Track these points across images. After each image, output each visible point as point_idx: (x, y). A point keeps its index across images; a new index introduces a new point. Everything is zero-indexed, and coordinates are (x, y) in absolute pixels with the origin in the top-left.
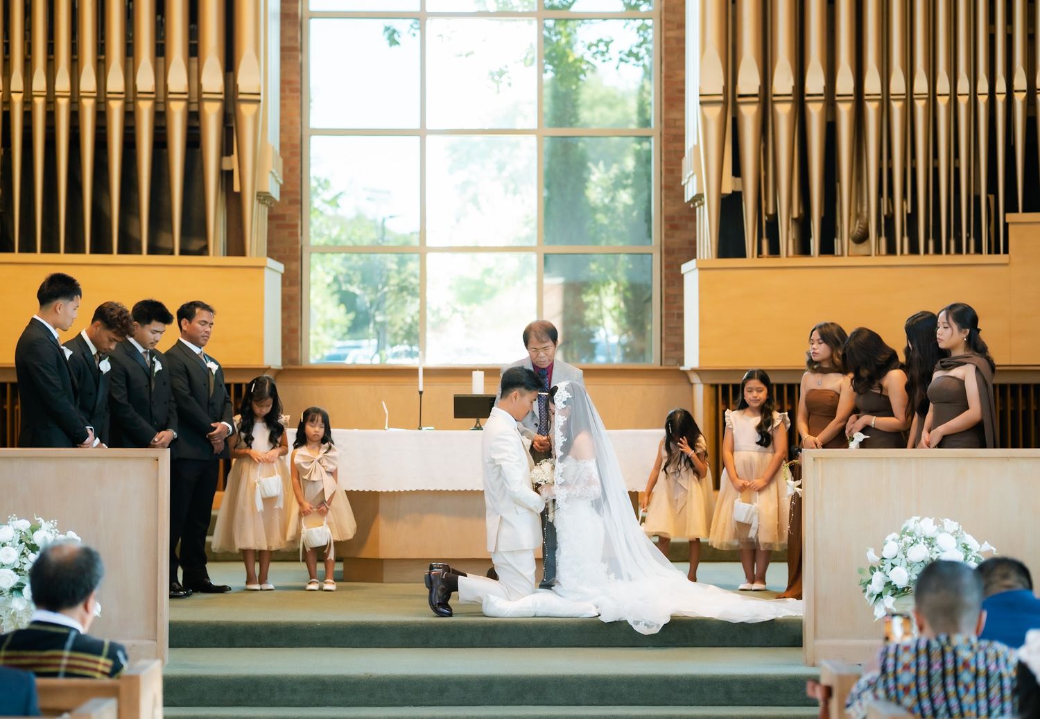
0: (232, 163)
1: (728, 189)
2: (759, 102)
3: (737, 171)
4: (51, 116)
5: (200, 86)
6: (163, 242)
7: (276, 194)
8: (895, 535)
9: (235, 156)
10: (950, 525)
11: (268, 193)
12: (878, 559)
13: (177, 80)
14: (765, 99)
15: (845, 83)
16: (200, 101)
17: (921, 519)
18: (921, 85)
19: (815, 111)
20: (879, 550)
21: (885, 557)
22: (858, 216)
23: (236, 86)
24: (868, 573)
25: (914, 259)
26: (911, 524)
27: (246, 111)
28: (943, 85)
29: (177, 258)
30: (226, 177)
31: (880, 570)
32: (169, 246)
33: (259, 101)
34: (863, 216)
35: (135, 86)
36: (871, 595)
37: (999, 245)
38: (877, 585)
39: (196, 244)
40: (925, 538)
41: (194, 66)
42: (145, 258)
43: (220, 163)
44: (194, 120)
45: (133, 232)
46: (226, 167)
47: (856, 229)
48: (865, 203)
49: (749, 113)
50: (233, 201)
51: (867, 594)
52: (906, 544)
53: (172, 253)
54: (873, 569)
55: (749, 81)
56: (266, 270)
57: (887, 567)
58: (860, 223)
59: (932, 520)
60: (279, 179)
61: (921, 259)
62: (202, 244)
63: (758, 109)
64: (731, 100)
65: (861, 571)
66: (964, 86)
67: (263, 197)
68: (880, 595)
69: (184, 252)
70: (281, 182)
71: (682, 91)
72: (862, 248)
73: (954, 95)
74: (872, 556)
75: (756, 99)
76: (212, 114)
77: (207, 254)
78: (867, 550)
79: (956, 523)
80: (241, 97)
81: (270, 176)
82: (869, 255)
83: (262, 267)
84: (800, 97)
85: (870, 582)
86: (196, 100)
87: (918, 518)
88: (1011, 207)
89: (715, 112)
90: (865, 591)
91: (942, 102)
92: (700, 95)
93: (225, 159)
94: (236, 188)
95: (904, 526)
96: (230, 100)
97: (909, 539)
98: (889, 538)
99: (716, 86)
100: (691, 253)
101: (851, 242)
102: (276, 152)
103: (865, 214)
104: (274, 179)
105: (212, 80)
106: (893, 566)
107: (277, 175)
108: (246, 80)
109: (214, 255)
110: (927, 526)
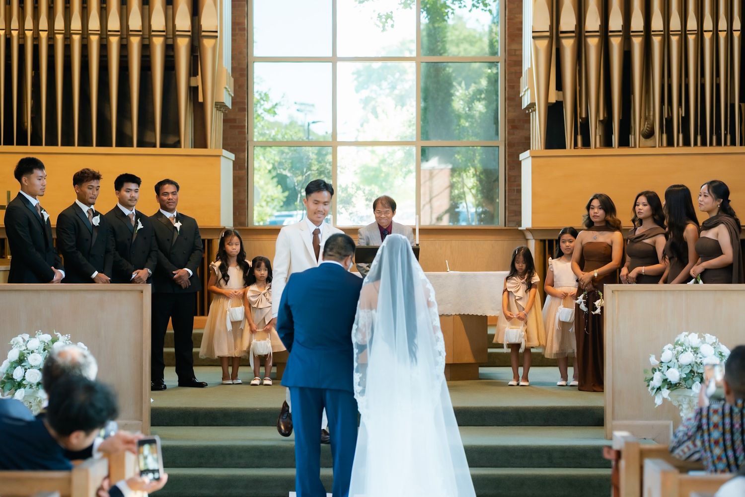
0: (197, 81)
1: (553, 99)
2: (575, 36)
3: (560, 86)
4: (68, 48)
5: (174, 26)
6: (148, 138)
7: (229, 104)
8: (670, 346)
9: (199, 77)
10: (710, 338)
11: (223, 103)
12: (658, 362)
13: (158, 21)
14: (580, 34)
15: (637, 23)
16: (175, 36)
17: (689, 334)
18: (692, 24)
19: (616, 43)
20: (658, 357)
21: (663, 361)
22: (646, 119)
23: (200, 26)
24: (651, 372)
25: (686, 150)
26: (682, 337)
27: (208, 43)
28: (708, 24)
29: (158, 150)
30: (193, 91)
31: (660, 370)
32: (153, 141)
33: (217, 37)
34: (650, 119)
35: (128, 26)
36: (653, 389)
38: (657, 380)
39: (172, 140)
40: (692, 348)
41: (170, 12)
42: (135, 149)
43: (188, 81)
44: (170, 50)
45: (128, 131)
46: (193, 84)
47: (646, 127)
48: (652, 109)
49: (568, 45)
50: (198, 109)
51: (650, 388)
52: (678, 352)
53: (154, 146)
54: (654, 370)
55: (568, 22)
56: (222, 158)
57: (664, 368)
58: (648, 124)
59: (696, 335)
60: (231, 93)
61: (692, 149)
62: (176, 139)
63: (575, 41)
64: (555, 35)
65: (645, 371)
66: (723, 24)
67: (220, 106)
68: (659, 389)
69: (163, 145)
70: (233, 95)
71: (521, 29)
72: (649, 142)
73: (716, 31)
74: (653, 360)
75: (573, 35)
76: (183, 44)
77: (180, 147)
78: (651, 356)
79: (714, 337)
80: (203, 34)
81: (224, 90)
82: (655, 147)
83: (219, 156)
84: (605, 33)
85: (652, 379)
86: (171, 36)
87: (687, 333)
89: (544, 44)
90: (648, 385)
91: (707, 36)
92: (533, 32)
93: (192, 78)
94: (201, 100)
95: (677, 339)
96: (196, 35)
97: (680, 348)
98: (666, 347)
99: (545, 25)
100: (526, 146)
101: (641, 136)
102: (229, 73)
103: (652, 117)
104: (227, 93)
105: (183, 22)
106: (669, 367)
107: (229, 90)
108: (207, 22)
109: (184, 147)
110: (693, 339)
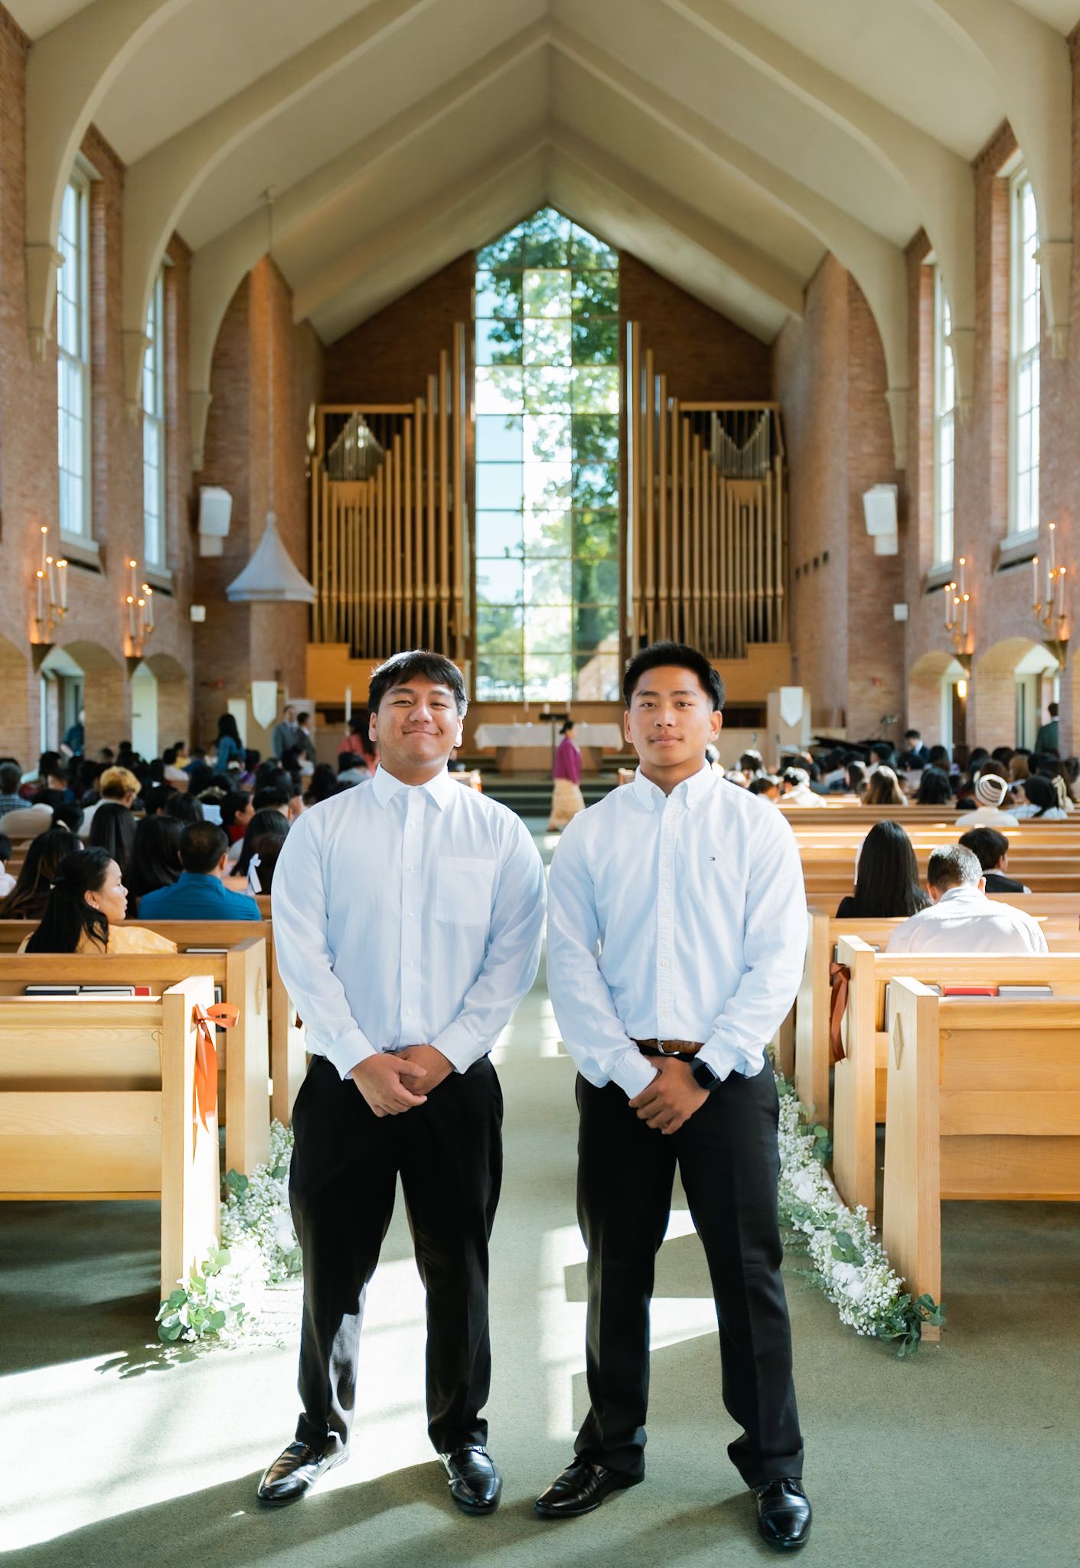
0: (452, 624)
1: (643, 632)
3: (646, 626)
5: (441, 595)
9: (454, 622)
11: (465, 635)
13: (432, 593)
14: (657, 599)
15: (687, 594)
16: (441, 600)
18: (715, 594)
19: (676, 604)
23: (454, 595)
27: (458, 604)
28: (724, 593)
30: (450, 630)
33: (462, 599)
35: (416, 596)
37: (744, 655)
41: (439, 587)
43: (448, 625)
44: (438, 608)
46: (450, 626)
49: (650, 605)
50: (452, 640)
55: (650, 592)
63: (654, 603)
64: (642, 600)
66: (731, 595)
73: (728, 597)
75: (653, 600)
76: (445, 605)
80: (456, 599)
84: (669, 599)
86: (439, 600)
88: (749, 640)
89: (637, 604)
91: (723, 600)
92: (633, 597)
93: (450, 623)
94: (454, 634)
96: (452, 600)
99: (638, 594)
105: (445, 593)
108: (458, 593)
